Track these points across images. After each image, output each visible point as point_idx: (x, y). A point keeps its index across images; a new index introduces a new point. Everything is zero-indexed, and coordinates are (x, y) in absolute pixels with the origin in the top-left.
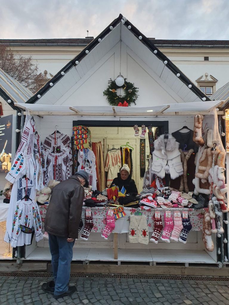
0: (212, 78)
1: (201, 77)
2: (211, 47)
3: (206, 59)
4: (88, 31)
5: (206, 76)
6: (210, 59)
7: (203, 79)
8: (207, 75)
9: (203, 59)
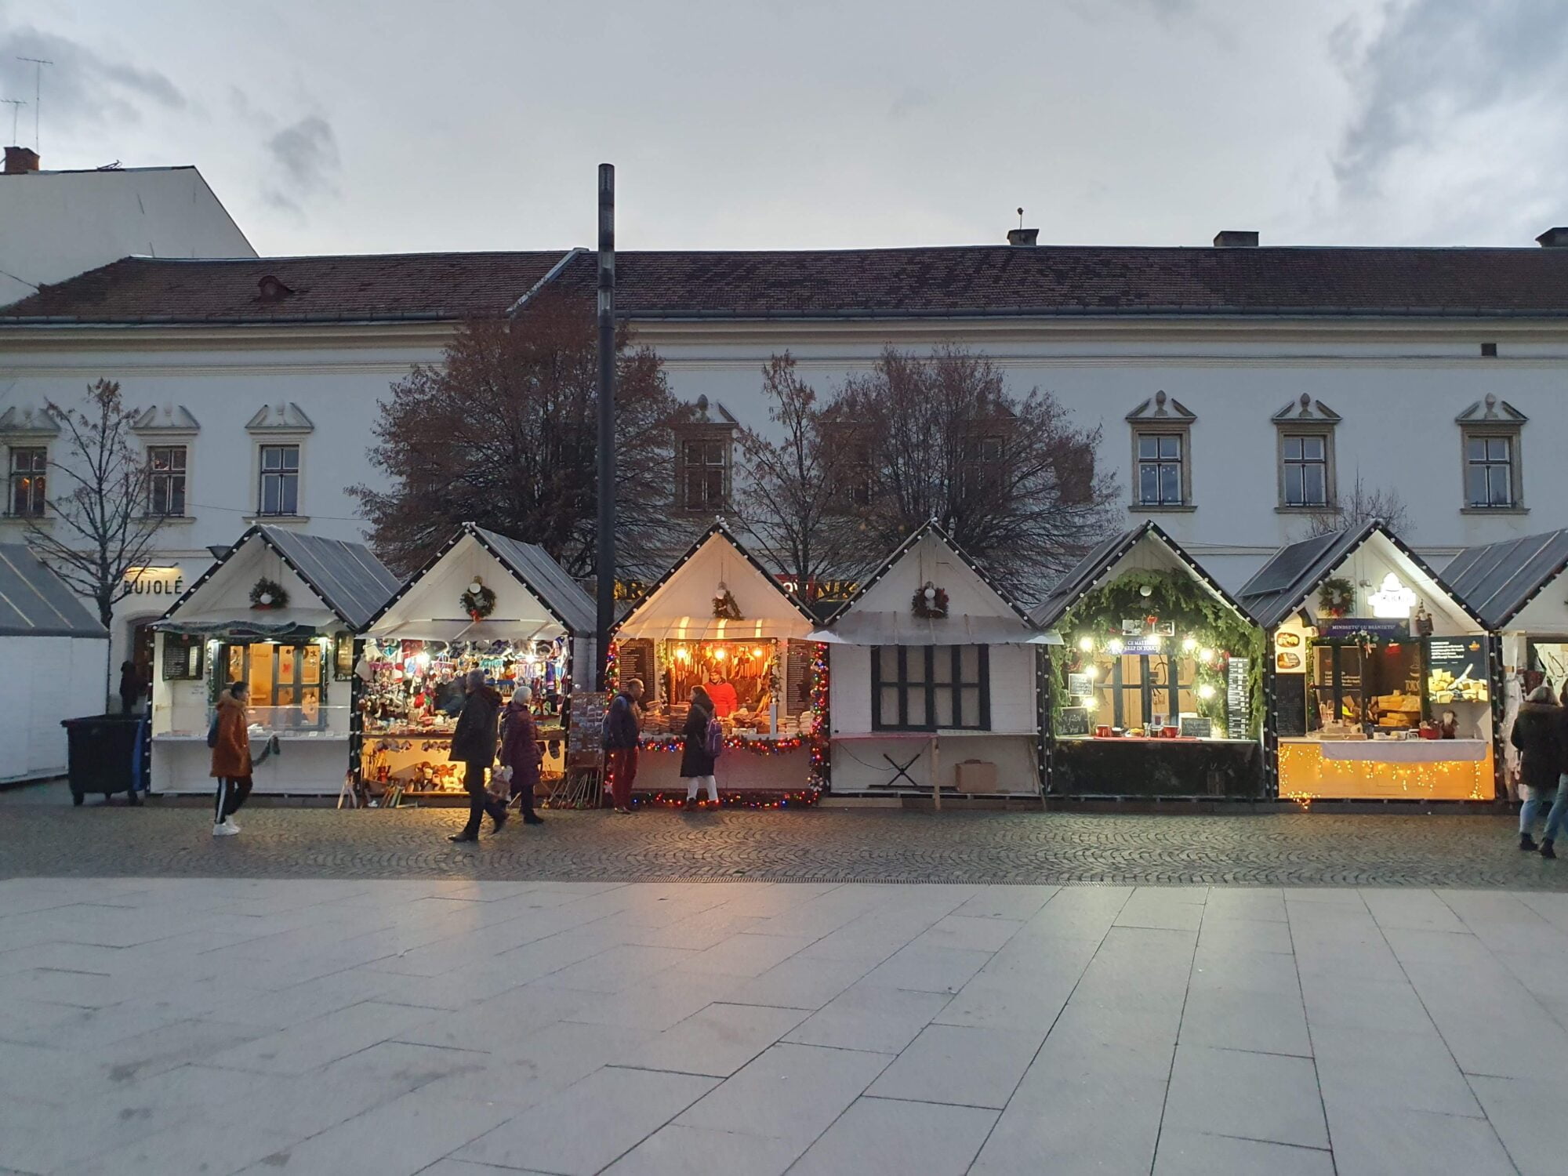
0: (1507, 411)
1: (1474, 408)
2: (1503, 315)
3: (1489, 351)
4: (1020, 211)
5: (1490, 405)
6: (1501, 349)
7: (1479, 415)
8: (1491, 400)
9: (1477, 350)
